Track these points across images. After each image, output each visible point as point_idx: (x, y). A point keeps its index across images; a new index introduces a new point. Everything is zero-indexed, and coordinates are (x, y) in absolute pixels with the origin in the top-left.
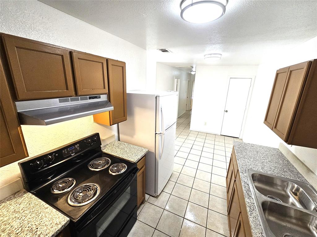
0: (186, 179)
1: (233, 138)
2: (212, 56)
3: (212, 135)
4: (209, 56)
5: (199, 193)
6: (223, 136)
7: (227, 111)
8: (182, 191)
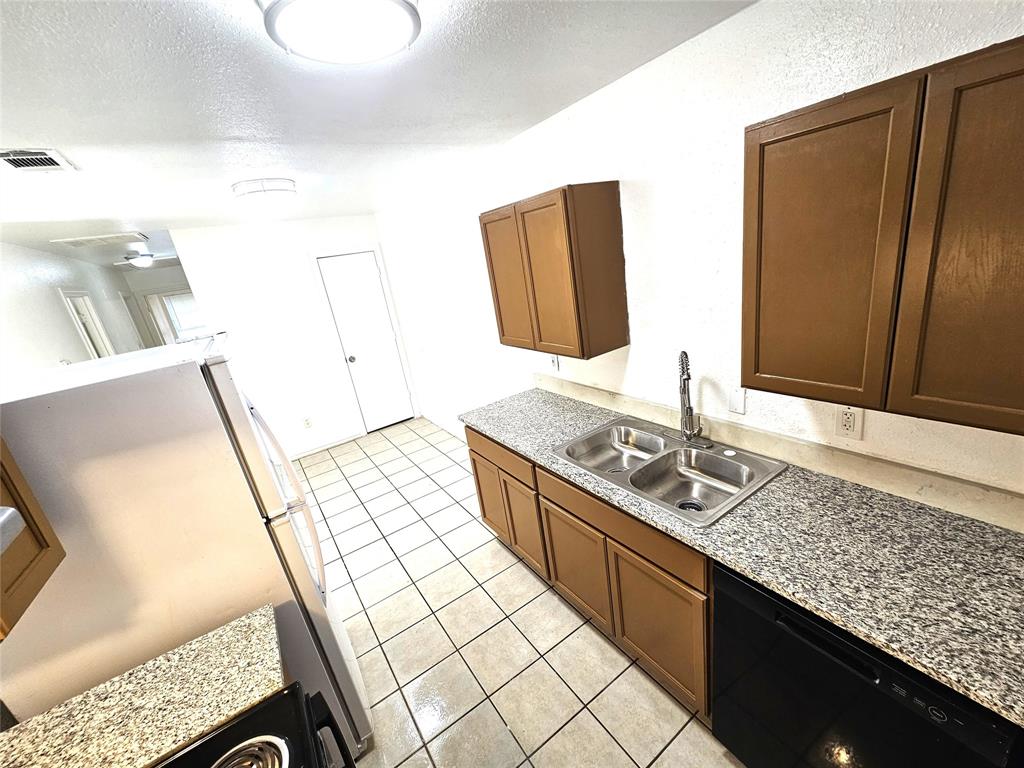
0: (396, 609)
1: (401, 425)
2: (268, 185)
3: (348, 447)
4: (257, 186)
5: (460, 606)
6: (377, 433)
7: (352, 359)
8: (418, 647)
